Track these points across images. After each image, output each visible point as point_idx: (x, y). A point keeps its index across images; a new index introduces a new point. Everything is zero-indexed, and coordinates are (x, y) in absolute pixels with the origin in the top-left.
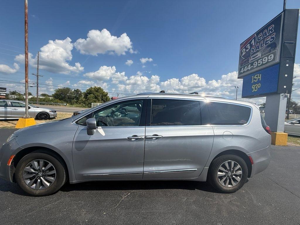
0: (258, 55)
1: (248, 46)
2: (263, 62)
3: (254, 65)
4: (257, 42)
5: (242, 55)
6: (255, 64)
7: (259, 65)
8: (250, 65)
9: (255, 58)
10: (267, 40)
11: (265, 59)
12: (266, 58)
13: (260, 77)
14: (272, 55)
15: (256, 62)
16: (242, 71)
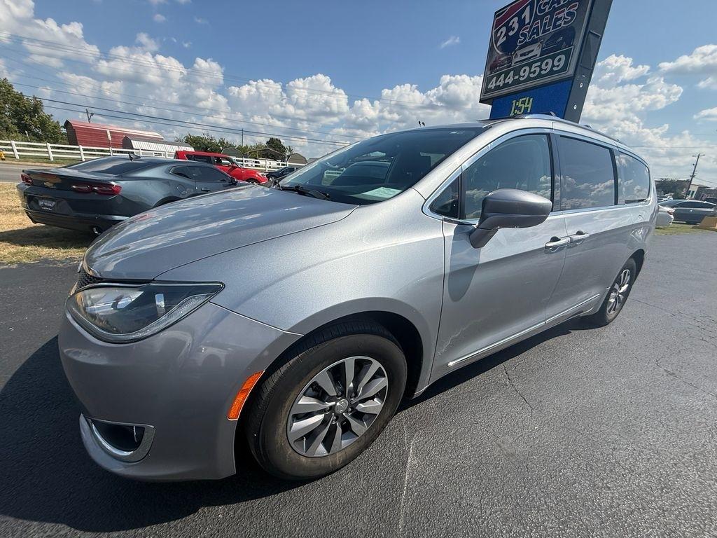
0: (533, 50)
1: (515, 23)
2: (541, 70)
3: (522, 74)
4: (537, 17)
5: (496, 44)
6: (525, 72)
7: (532, 76)
8: (512, 73)
9: (527, 57)
10: (559, 16)
11: (547, 64)
12: (550, 61)
13: (531, 104)
14: (563, 57)
15: (527, 68)
16: (492, 86)
